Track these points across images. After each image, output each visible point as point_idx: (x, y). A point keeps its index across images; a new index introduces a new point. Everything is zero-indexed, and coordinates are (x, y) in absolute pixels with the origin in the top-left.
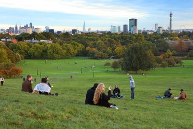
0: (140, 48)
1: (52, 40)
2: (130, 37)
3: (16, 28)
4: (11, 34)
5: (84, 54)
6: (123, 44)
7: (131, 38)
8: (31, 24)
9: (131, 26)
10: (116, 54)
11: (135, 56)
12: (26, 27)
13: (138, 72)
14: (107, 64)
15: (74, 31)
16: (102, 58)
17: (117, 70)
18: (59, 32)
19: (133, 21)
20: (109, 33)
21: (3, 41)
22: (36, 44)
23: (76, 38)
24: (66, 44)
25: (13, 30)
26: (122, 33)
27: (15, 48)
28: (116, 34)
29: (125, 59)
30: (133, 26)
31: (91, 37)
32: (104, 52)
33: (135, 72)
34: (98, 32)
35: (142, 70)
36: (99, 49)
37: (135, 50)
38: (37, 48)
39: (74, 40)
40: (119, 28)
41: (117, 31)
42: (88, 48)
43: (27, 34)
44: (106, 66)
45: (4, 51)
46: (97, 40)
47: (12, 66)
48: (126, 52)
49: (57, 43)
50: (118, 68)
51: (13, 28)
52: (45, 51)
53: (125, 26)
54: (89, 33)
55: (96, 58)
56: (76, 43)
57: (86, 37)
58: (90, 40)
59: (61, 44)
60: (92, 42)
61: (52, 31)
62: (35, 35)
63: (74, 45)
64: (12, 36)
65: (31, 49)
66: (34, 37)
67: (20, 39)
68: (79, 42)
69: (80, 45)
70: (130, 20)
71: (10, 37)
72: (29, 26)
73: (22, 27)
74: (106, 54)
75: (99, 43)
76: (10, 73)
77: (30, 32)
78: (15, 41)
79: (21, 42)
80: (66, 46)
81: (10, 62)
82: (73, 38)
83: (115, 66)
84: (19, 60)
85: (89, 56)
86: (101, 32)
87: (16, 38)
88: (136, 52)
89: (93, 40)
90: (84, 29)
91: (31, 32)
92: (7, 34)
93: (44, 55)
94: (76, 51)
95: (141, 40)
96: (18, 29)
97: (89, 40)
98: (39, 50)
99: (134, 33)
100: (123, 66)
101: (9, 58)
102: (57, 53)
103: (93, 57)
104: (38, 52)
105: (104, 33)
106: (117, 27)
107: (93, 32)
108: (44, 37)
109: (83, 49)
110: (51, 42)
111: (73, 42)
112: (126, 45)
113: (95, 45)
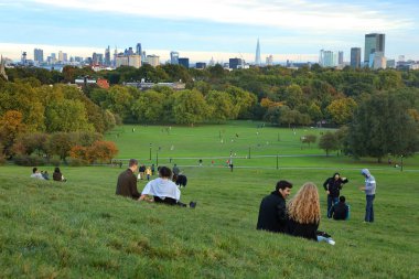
0: (391, 102)
1: (184, 81)
2: (367, 78)
3: (108, 54)
4: (96, 69)
5: (255, 115)
6: (348, 93)
7: (368, 80)
8: (139, 46)
9: (370, 51)
10: (331, 117)
11: (376, 122)
12: (128, 52)
13: (383, 160)
14: (310, 139)
15: (234, 62)
16: (296, 124)
17: (333, 153)
18: (199, 65)
19: (374, 39)
20: (316, 67)
21: (79, 84)
22: (148, 92)
23: (237, 78)
24: (215, 92)
25: (101, 59)
26: (347, 68)
27: (103, 100)
28: (333, 69)
29: (353, 129)
30: (373, 51)
31: (274, 77)
32: (303, 111)
33: (377, 160)
34: (289, 65)
35: (393, 154)
36: (291, 105)
37: (377, 107)
38: (152, 99)
39: (233, 82)
40: (341, 54)
41: (335, 63)
42: (265, 102)
43: (131, 68)
44: (306, 144)
45: (80, 105)
46: (286, 83)
47: (96, 138)
48: (355, 113)
49: (194, 90)
50: (335, 149)
51: (101, 55)
52: (168, 107)
53: (355, 52)
54: (269, 67)
55: (284, 125)
56: (239, 89)
57: (263, 76)
58: (271, 83)
59: (204, 92)
60: (276, 88)
61: (185, 61)
62: (146, 71)
63: (234, 93)
64: (99, 74)
65: (138, 101)
66: (145, 76)
67: (114, 78)
68: (244, 88)
69: (247, 94)
70: (367, 36)
71: (94, 75)
72: (134, 51)
73: (119, 52)
74: (306, 115)
75: (291, 91)
76: (92, 153)
77: (137, 63)
78: (104, 85)
79: (117, 86)
80: (215, 96)
81: (93, 128)
82: (230, 78)
83: (327, 144)
84: (112, 126)
85: (268, 119)
86: (296, 65)
87: (106, 78)
88: (380, 111)
89: (278, 83)
90: (257, 57)
91: (138, 66)
92: (88, 69)
93: (165, 116)
94: (238, 108)
95: (394, 85)
96: (112, 57)
97: (268, 83)
98: (155, 104)
99: (376, 67)
100: (346, 144)
101: (90, 121)
102: (195, 113)
103: (277, 121)
104: (153, 110)
105: (303, 68)
106: (336, 54)
107: (278, 66)
108: (166, 75)
109: (253, 103)
110: (182, 86)
111: (231, 87)
112: (356, 94)
113: (282, 96)
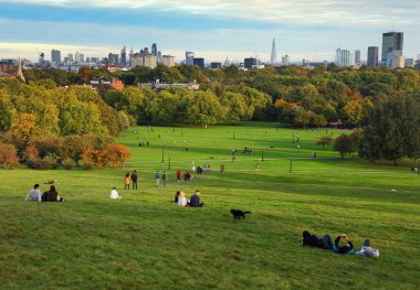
0: (408, 104)
1: (199, 82)
2: (384, 77)
3: (124, 55)
4: (111, 70)
5: (269, 116)
6: (364, 93)
7: (385, 80)
8: (154, 46)
9: (388, 49)
10: (347, 118)
11: (393, 124)
12: (144, 53)
13: (398, 161)
14: (324, 143)
15: (249, 62)
16: (312, 125)
17: (347, 155)
18: (214, 65)
19: (392, 38)
20: (332, 67)
21: (94, 85)
22: (163, 93)
23: (252, 79)
24: (229, 93)
25: (116, 59)
26: (363, 67)
27: (116, 101)
28: (349, 69)
29: (368, 132)
30: (391, 50)
31: (289, 77)
32: (318, 111)
33: (393, 162)
34: (305, 64)
35: (409, 157)
36: (306, 105)
37: (393, 109)
38: (166, 101)
39: (248, 83)
40: (358, 53)
41: (352, 62)
42: (280, 102)
43: (145, 69)
44: (321, 146)
45: (94, 107)
46: (301, 83)
47: (108, 141)
48: (372, 114)
49: (208, 91)
50: (351, 151)
51: (116, 56)
52: (182, 108)
53: (372, 51)
54: (284, 67)
55: (299, 126)
56: (255, 90)
57: (277, 76)
58: (287, 83)
59: (218, 92)
60: (291, 88)
61: (200, 61)
62: (160, 73)
63: (248, 94)
64: (115, 75)
65: (152, 103)
66: (160, 76)
67: (128, 80)
68: (259, 89)
69: (262, 94)
70: (385, 35)
71: (110, 76)
72: (150, 51)
73: (135, 52)
74: (322, 116)
75: (306, 92)
76: (104, 157)
77: (152, 63)
78: (118, 86)
79: (131, 87)
80: (230, 98)
81: (106, 130)
82: (245, 78)
83: (343, 145)
84: (126, 127)
85: (282, 120)
86: (312, 64)
87: (121, 79)
88: (397, 114)
89: (293, 82)
90: (272, 58)
91: (153, 66)
92: (104, 70)
93: (178, 116)
94: (251, 111)
95: (412, 85)
96: (128, 57)
97: (284, 83)
98: (169, 105)
99: (394, 67)
100: (361, 147)
101: (104, 123)
102: (209, 113)
103: (290, 121)
104: (168, 112)
105: (319, 67)
106: (353, 52)
107: (294, 65)
108: (182, 77)
109: (267, 104)
110: (197, 87)
111: (245, 88)
112: (372, 94)
113: (297, 97)
